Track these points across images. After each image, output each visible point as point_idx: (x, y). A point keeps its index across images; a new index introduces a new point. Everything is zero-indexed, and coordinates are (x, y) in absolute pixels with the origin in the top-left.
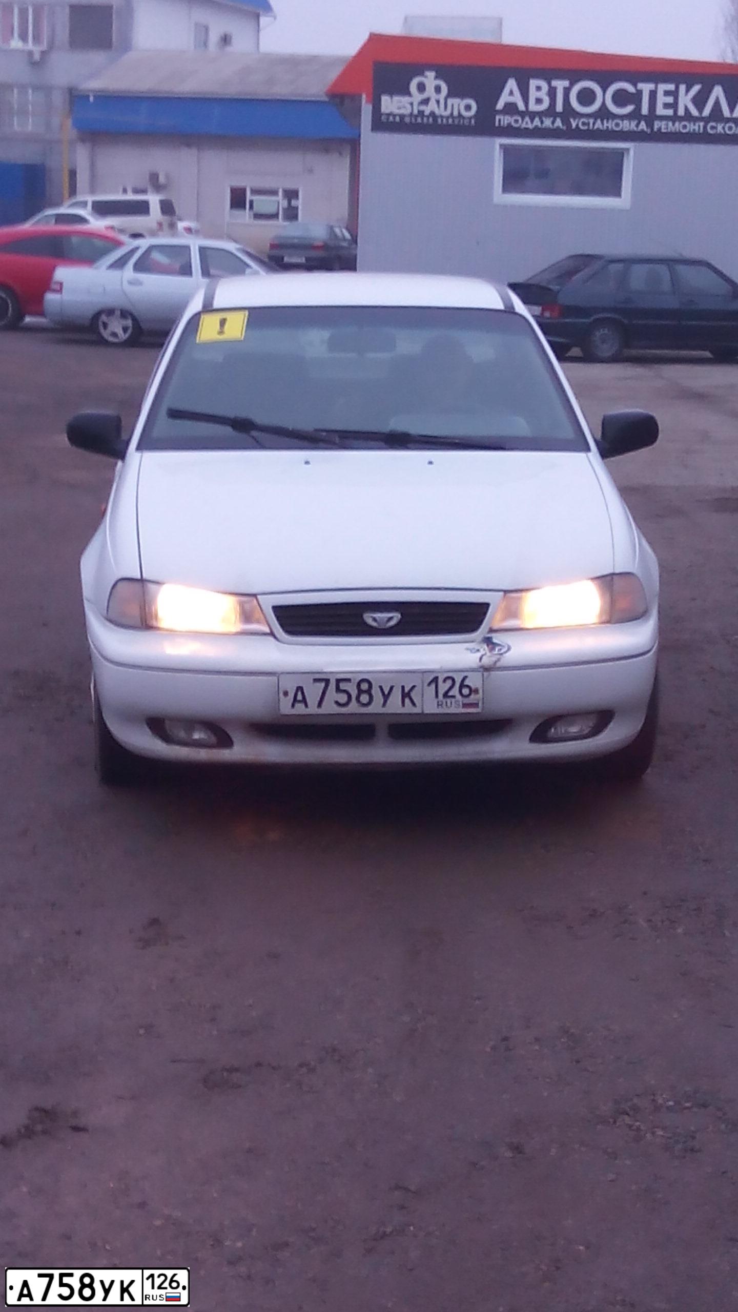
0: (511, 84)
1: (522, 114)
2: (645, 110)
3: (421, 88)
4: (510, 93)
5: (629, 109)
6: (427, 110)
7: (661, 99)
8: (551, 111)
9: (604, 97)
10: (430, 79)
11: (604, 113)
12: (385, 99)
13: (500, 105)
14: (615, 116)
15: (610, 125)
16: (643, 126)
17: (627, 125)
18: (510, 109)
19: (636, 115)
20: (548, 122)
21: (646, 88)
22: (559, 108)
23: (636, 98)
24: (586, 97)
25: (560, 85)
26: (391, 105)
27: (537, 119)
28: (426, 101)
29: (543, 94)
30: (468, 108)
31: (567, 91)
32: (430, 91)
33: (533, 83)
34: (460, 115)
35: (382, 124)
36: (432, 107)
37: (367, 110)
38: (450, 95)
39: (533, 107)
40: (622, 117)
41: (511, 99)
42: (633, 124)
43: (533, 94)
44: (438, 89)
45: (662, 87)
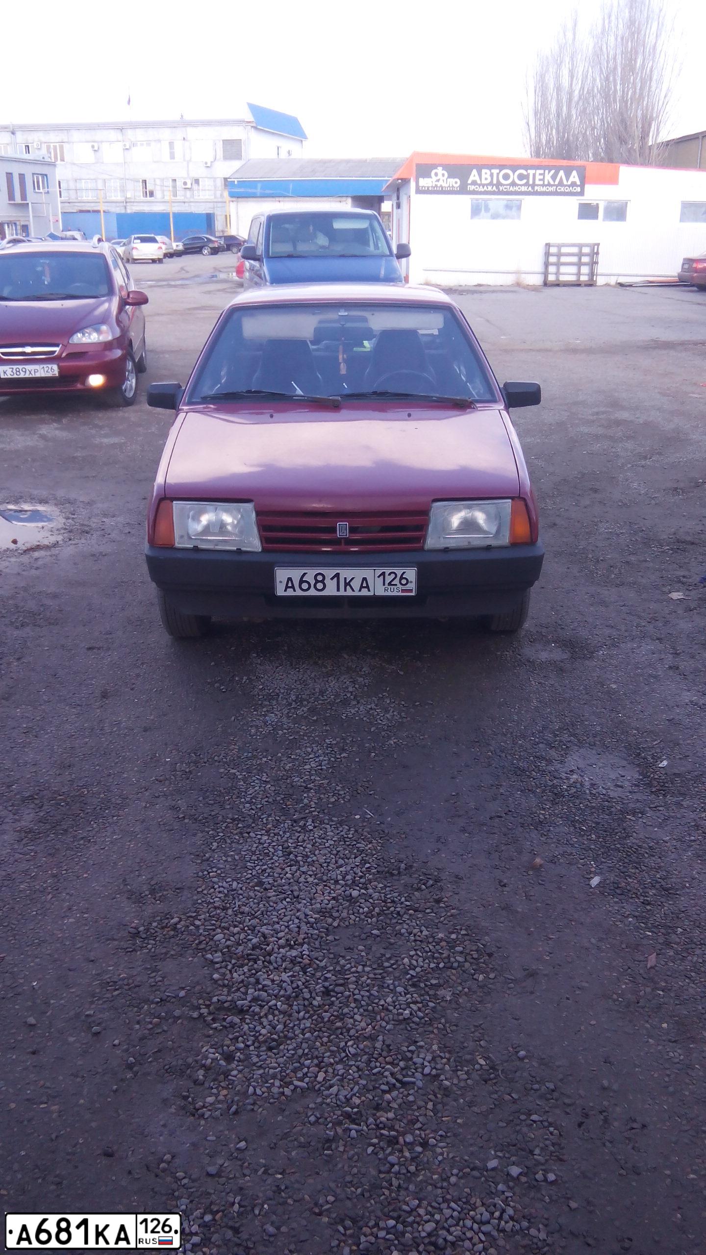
0: (474, 172)
1: (479, 185)
2: (531, 182)
3: (436, 174)
4: (474, 176)
5: (524, 181)
6: (439, 184)
8: (491, 184)
9: (513, 177)
10: (440, 170)
11: (513, 184)
12: (421, 180)
13: (469, 182)
14: (518, 185)
15: (516, 188)
16: (530, 189)
17: (524, 189)
18: (474, 183)
19: (527, 184)
20: (490, 188)
21: (531, 172)
22: (495, 182)
23: (527, 177)
24: (506, 177)
25: (495, 171)
26: (424, 182)
27: (485, 187)
28: (438, 180)
29: (488, 176)
30: (456, 183)
31: (498, 174)
32: (440, 176)
33: (484, 171)
34: (453, 186)
35: (419, 191)
36: (441, 183)
38: (449, 177)
40: (521, 185)
41: (474, 179)
42: (526, 188)
43: (484, 176)
45: (538, 172)
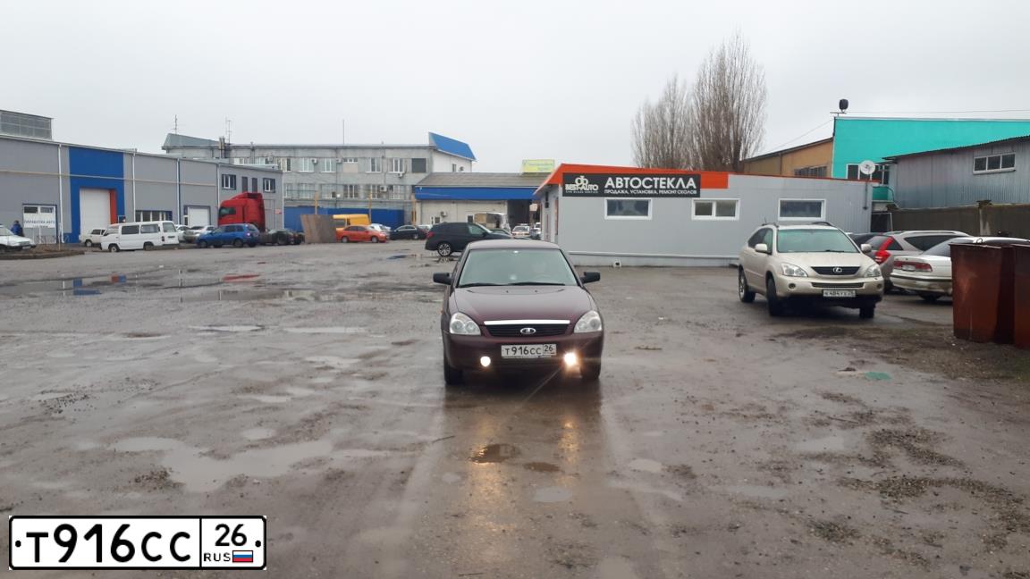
0: (610, 179)
1: (614, 189)
2: (656, 187)
3: (579, 181)
4: (610, 182)
5: (651, 186)
6: (581, 189)
7: (661, 183)
9: (642, 183)
10: (582, 178)
11: (642, 188)
12: (567, 185)
13: (606, 186)
14: (646, 189)
15: (644, 192)
16: (655, 192)
17: (650, 192)
18: (610, 187)
19: (653, 189)
21: (656, 179)
22: (627, 187)
23: (653, 183)
25: (627, 179)
26: (569, 187)
27: (619, 191)
28: (581, 186)
29: (621, 183)
30: (595, 188)
31: (629, 181)
32: (582, 182)
33: (617, 179)
34: (593, 190)
35: (566, 194)
36: (583, 188)
37: (560, 189)
38: (589, 183)
39: (618, 187)
40: (648, 189)
41: (610, 184)
42: (652, 191)
43: (617, 182)
44: (585, 182)
45: (662, 179)
